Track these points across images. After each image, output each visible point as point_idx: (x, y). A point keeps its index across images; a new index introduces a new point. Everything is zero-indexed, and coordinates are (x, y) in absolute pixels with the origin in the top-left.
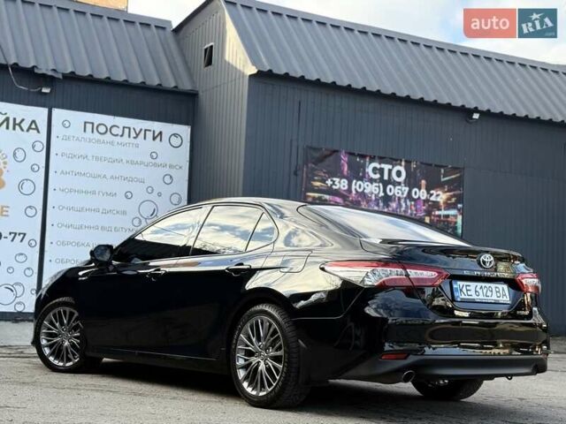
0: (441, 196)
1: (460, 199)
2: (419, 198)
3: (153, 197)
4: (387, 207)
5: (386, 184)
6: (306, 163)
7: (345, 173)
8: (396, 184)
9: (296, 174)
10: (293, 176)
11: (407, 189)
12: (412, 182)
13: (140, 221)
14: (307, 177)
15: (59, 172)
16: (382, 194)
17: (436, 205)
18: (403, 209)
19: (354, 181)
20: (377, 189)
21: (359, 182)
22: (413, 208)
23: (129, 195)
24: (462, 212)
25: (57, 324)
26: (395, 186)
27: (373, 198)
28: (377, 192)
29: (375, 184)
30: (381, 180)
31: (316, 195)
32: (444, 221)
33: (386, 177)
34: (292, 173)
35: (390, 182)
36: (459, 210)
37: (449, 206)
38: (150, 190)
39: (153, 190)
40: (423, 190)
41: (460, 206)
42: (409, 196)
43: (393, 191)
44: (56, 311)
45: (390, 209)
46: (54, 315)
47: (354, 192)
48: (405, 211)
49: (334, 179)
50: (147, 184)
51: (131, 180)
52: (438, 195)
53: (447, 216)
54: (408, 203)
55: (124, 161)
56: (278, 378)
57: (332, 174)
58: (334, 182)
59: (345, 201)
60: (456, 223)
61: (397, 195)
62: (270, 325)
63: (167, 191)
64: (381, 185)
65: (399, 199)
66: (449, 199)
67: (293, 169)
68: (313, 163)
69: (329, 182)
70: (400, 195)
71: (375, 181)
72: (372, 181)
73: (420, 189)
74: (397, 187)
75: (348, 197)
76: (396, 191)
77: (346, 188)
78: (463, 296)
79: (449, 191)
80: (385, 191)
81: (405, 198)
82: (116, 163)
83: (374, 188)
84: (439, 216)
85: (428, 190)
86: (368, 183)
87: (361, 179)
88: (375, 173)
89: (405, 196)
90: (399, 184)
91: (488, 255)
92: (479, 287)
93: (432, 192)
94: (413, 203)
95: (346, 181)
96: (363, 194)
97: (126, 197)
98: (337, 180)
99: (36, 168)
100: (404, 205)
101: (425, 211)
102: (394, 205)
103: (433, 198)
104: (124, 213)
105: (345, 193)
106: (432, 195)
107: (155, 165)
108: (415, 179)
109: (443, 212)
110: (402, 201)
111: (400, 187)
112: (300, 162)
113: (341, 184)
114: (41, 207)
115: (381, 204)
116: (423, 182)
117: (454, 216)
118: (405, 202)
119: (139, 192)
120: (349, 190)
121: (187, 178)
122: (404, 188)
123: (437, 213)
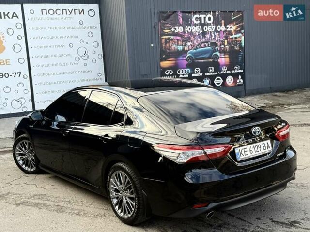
0: (232, 28)
1: (242, 28)
2: (221, 30)
3: (84, 45)
4: (205, 38)
5: (203, 25)
6: (159, 21)
7: (181, 23)
8: (208, 25)
9: (155, 27)
10: (153, 29)
11: (214, 26)
12: (217, 22)
13: (79, 58)
14: (161, 28)
15: (32, 38)
16: (201, 31)
17: (230, 33)
18: (213, 38)
19: (186, 27)
20: (199, 29)
21: (189, 27)
22: (218, 36)
23: (71, 45)
24: (244, 34)
25: (23, 149)
26: (208, 26)
27: (197, 34)
28: (198, 31)
29: (197, 27)
30: (201, 24)
31: (167, 37)
32: (234, 41)
33: (203, 22)
34: (153, 27)
35: (205, 24)
36: (242, 34)
37: (237, 32)
38: (82, 41)
39: (83, 41)
40: (223, 26)
41: (243, 31)
42: (216, 30)
43: (207, 29)
44: (21, 142)
45: (206, 39)
46: (21, 144)
47: (186, 32)
48: (214, 39)
49: (175, 27)
50: (80, 38)
51: (71, 37)
52: (231, 27)
53: (236, 38)
54: (216, 34)
55: (66, 28)
56: (133, 210)
57: (174, 25)
58: (175, 29)
59: (182, 37)
60: (241, 41)
61: (210, 31)
62: (126, 178)
63: (91, 40)
64: (200, 26)
65: (211, 32)
66: (237, 29)
67: (153, 25)
68: (163, 20)
69: (173, 29)
70: (211, 30)
71: (197, 25)
72: (195, 25)
73: (221, 26)
74: (209, 27)
75: (184, 36)
76: (209, 29)
77: (182, 31)
78: (242, 157)
79: (236, 24)
80: (203, 30)
81: (214, 32)
82: (62, 29)
83: (197, 29)
84: (232, 38)
85: (225, 25)
86: (194, 27)
87: (190, 25)
88: (197, 21)
89: (213, 30)
90: (210, 24)
91: (256, 128)
92: (252, 147)
93: (227, 26)
94: (218, 33)
95: (182, 28)
96: (191, 33)
97: (70, 46)
98: (177, 27)
99: (20, 38)
100: (213, 35)
101: (224, 37)
102: (208, 36)
103: (228, 30)
104: (70, 55)
105: (182, 34)
106: (227, 28)
107: (82, 28)
108: (218, 21)
109: (234, 36)
110: (212, 33)
111: (210, 26)
112: (156, 21)
113: (179, 29)
114: (26, 58)
115: (201, 37)
116: (223, 21)
117: (240, 37)
118: (214, 34)
119: (76, 43)
120: (184, 32)
121: (100, 33)
122: (212, 27)
123: (231, 37)
